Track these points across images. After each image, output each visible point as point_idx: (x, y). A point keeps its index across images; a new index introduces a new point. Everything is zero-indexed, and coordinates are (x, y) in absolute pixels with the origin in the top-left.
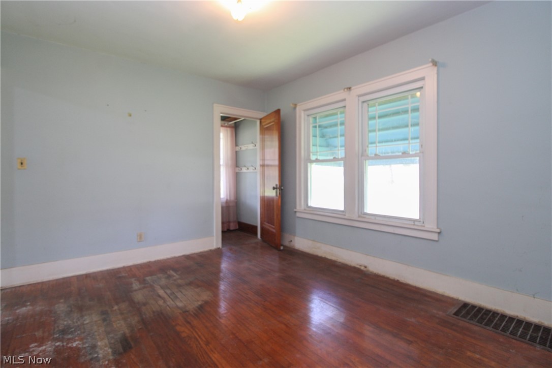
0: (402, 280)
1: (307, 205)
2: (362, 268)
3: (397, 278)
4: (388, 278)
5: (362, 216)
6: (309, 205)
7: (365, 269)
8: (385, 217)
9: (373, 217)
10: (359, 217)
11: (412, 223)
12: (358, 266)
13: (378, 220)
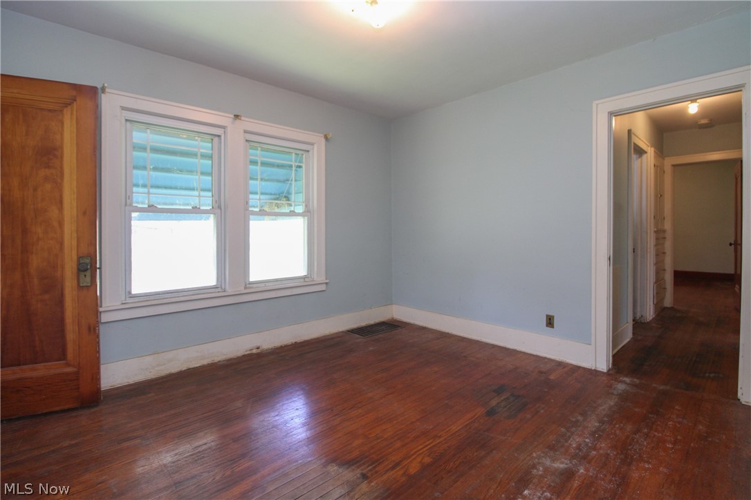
0: (299, 340)
1: (130, 293)
2: (254, 351)
3: (294, 341)
4: (286, 346)
5: (248, 286)
6: (134, 292)
7: (259, 351)
8: (277, 280)
9: (263, 285)
10: (245, 288)
11: (302, 280)
12: (248, 352)
13: (270, 286)
